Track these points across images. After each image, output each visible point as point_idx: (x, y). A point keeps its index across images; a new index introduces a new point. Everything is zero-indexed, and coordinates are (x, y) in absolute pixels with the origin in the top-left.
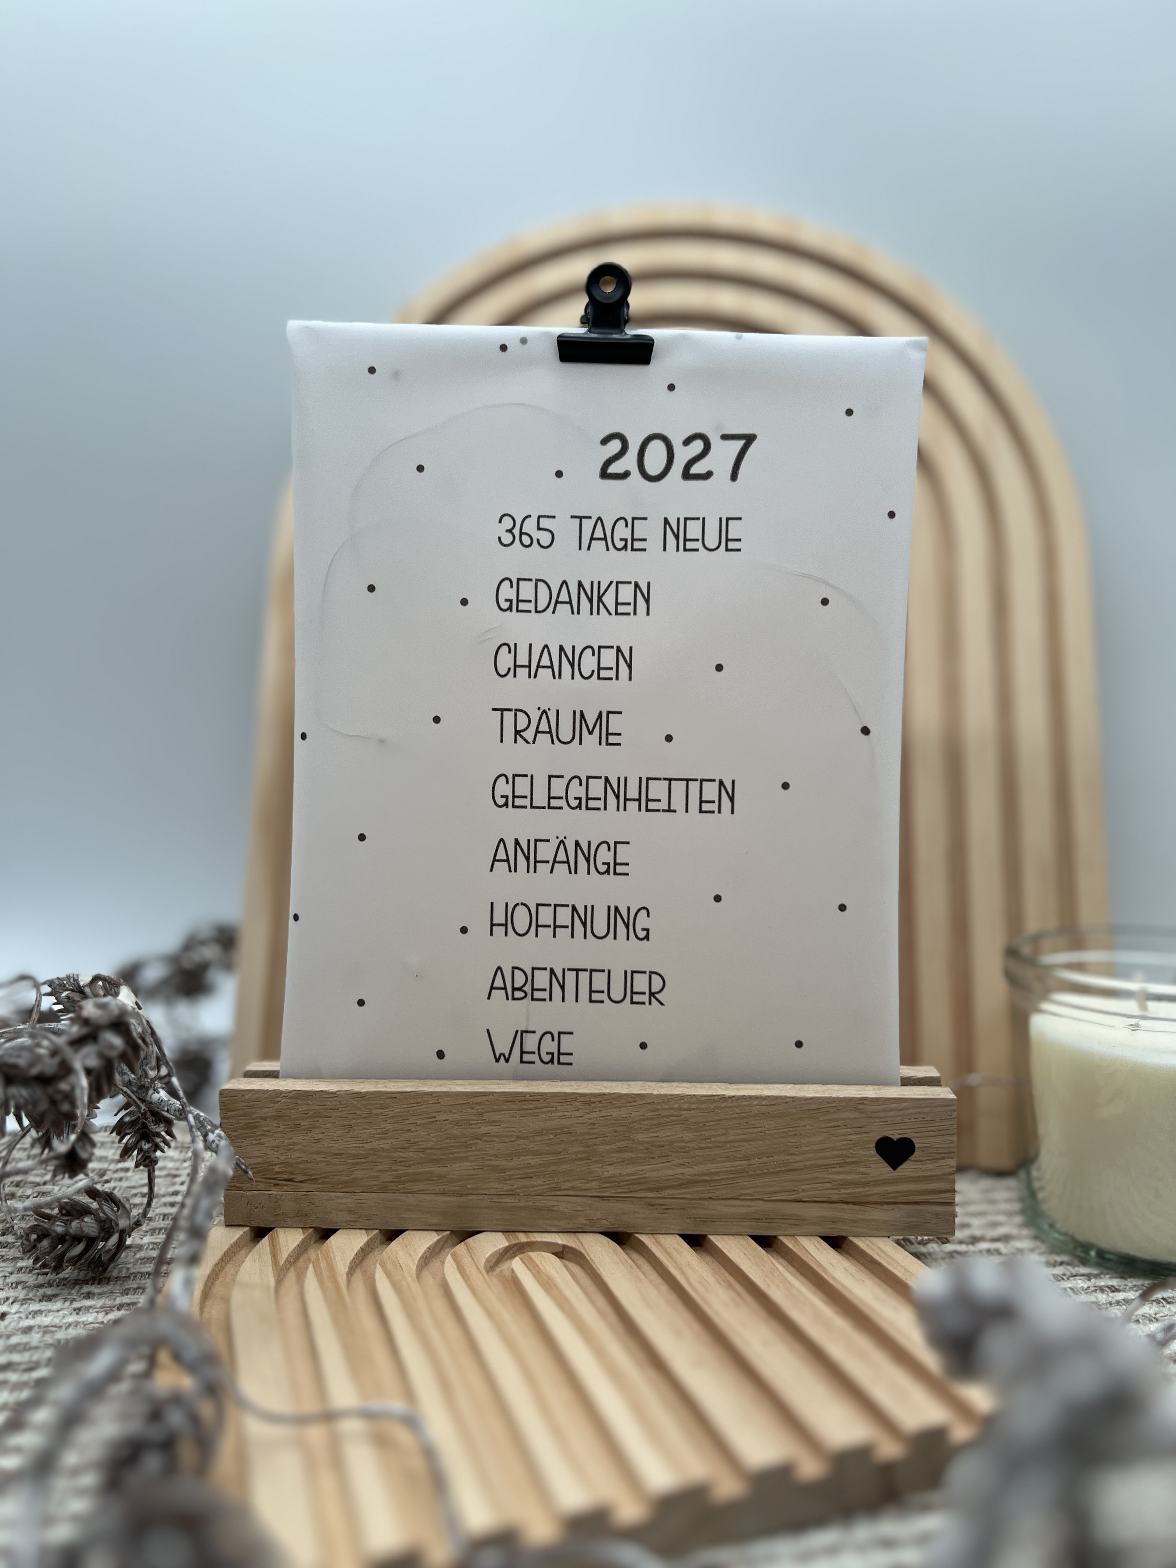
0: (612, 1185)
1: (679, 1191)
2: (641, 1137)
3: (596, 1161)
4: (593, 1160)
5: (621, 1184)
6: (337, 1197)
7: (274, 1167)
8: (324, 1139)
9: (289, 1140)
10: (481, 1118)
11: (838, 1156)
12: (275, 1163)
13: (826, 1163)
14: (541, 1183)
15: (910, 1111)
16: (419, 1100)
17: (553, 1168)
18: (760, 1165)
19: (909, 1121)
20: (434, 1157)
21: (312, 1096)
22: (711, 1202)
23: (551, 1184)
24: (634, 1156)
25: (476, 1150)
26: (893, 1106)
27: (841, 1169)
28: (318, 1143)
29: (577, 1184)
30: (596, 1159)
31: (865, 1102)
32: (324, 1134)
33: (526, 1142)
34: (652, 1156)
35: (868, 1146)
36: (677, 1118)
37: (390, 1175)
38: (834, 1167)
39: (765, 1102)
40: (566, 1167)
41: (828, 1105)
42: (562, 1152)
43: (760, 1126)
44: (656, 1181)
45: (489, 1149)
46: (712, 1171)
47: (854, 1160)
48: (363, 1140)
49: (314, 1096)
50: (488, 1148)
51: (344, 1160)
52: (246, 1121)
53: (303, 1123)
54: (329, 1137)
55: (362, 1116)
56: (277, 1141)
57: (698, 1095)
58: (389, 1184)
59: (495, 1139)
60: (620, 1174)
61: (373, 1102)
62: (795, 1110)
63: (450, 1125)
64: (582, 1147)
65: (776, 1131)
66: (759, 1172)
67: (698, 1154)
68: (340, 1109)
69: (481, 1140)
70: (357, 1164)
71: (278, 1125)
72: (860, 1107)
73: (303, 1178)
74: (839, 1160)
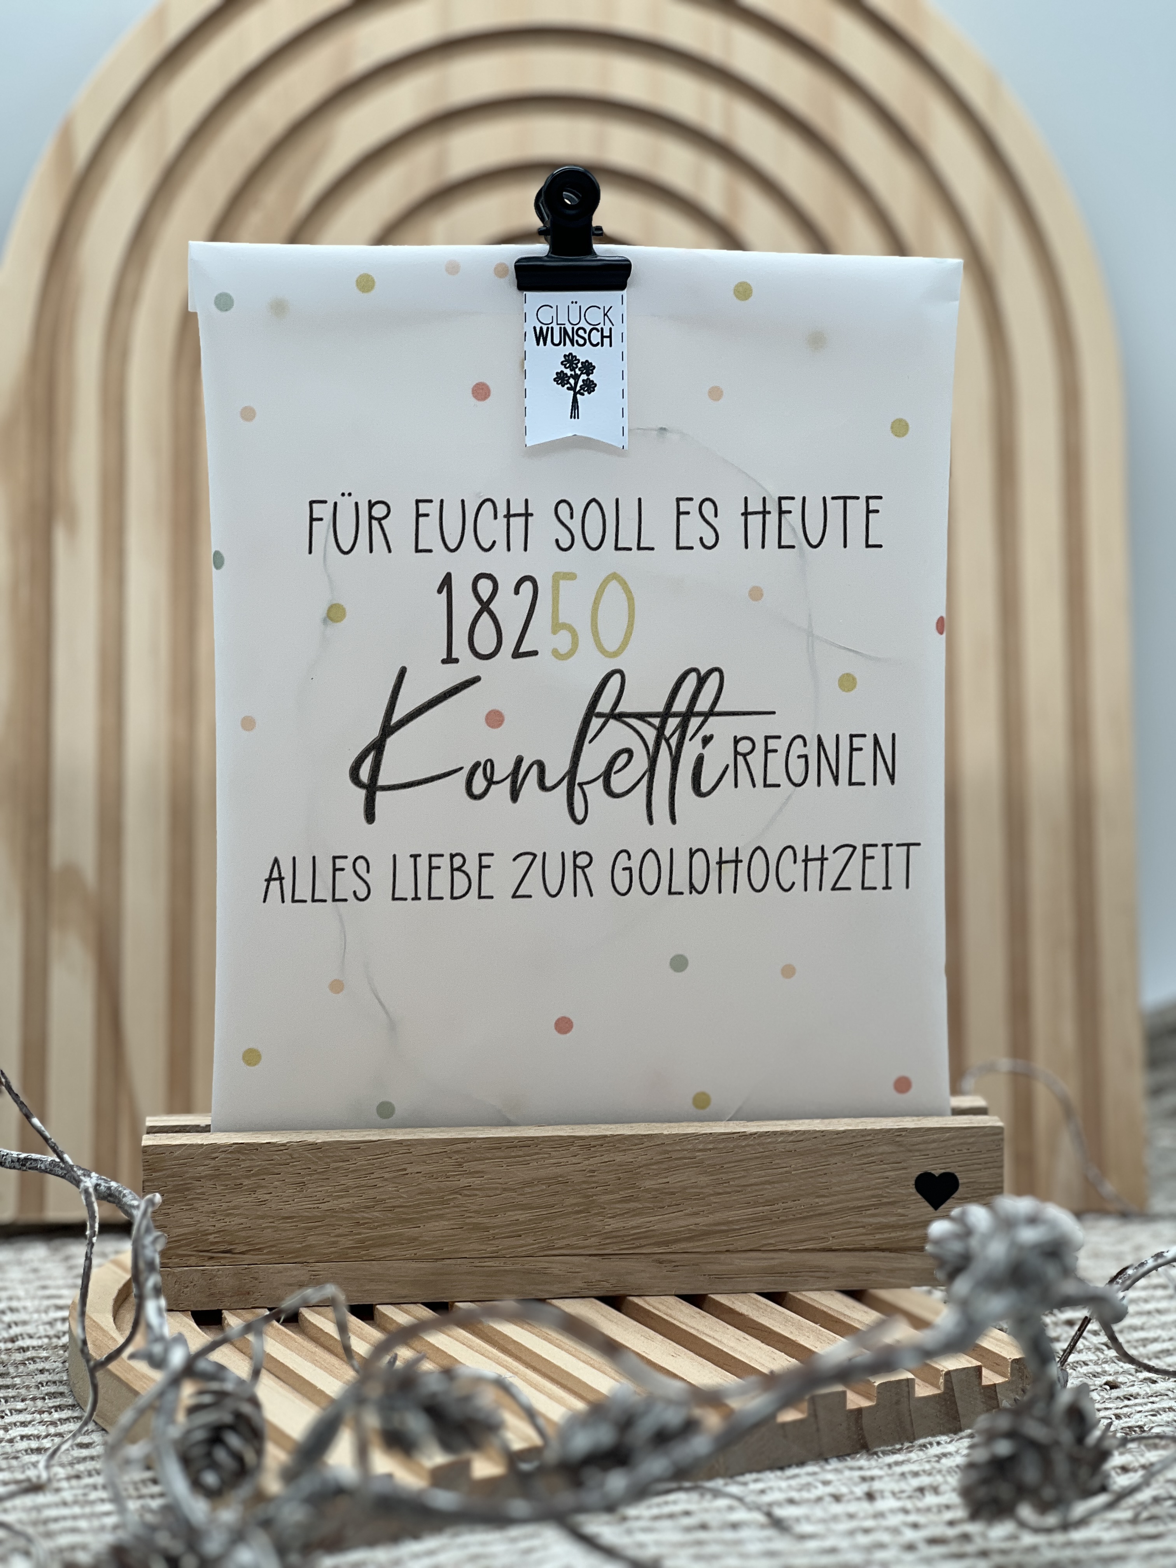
0: (615, 1240)
1: (691, 1244)
2: (648, 1184)
3: (596, 1214)
4: (593, 1212)
5: (626, 1239)
6: (286, 1270)
7: (209, 1237)
8: (271, 1201)
9: (230, 1204)
10: (460, 1169)
11: (873, 1196)
12: (209, 1231)
13: (860, 1205)
14: (532, 1242)
15: (953, 1142)
16: (387, 1150)
17: (545, 1223)
18: (785, 1211)
19: (952, 1153)
20: (404, 1216)
21: (257, 1149)
22: (728, 1255)
23: (542, 1242)
24: (641, 1206)
25: (454, 1207)
26: (935, 1136)
27: (877, 1211)
28: (264, 1206)
29: (573, 1241)
30: (597, 1211)
31: (903, 1133)
32: (271, 1195)
33: (514, 1194)
34: (661, 1205)
35: (906, 1183)
36: (689, 1160)
37: (351, 1240)
38: (869, 1210)
39: (791, 1138)
40: (560, 1222)
41: (863, 1139)
42: (556, 1204)
43: (785, 1165)
44: (665, 1234)
45: (469, 1205)
46: (730, 1219)
47: (891, 1200)
48: (319, 1200)
49: (259, 1149)
50: (468, 1203)
51: (294, 1224)
52: (175, 1183)
53: (246, 1182)
54: (277, 1198)
55: (318, 1171)
56: (213, 1205)
57: (715, 1133)
58: (350, 1251)
59: (477, 1192)
60: (624, 1227)
61: (331, 1154)
62: (825, 1146)
63: (424, 1179)
64: (580, 1198)
65: (803, 1170)
66: (784, 1218)
67: (715, 1201)
68: (291, 1164)
69: (461, 1195)
70: (310, 1229)
71: (214, 1186)
72: (898, 1139)
73: (245, 1249)
74: (874, 1201)
